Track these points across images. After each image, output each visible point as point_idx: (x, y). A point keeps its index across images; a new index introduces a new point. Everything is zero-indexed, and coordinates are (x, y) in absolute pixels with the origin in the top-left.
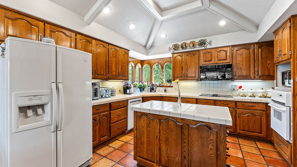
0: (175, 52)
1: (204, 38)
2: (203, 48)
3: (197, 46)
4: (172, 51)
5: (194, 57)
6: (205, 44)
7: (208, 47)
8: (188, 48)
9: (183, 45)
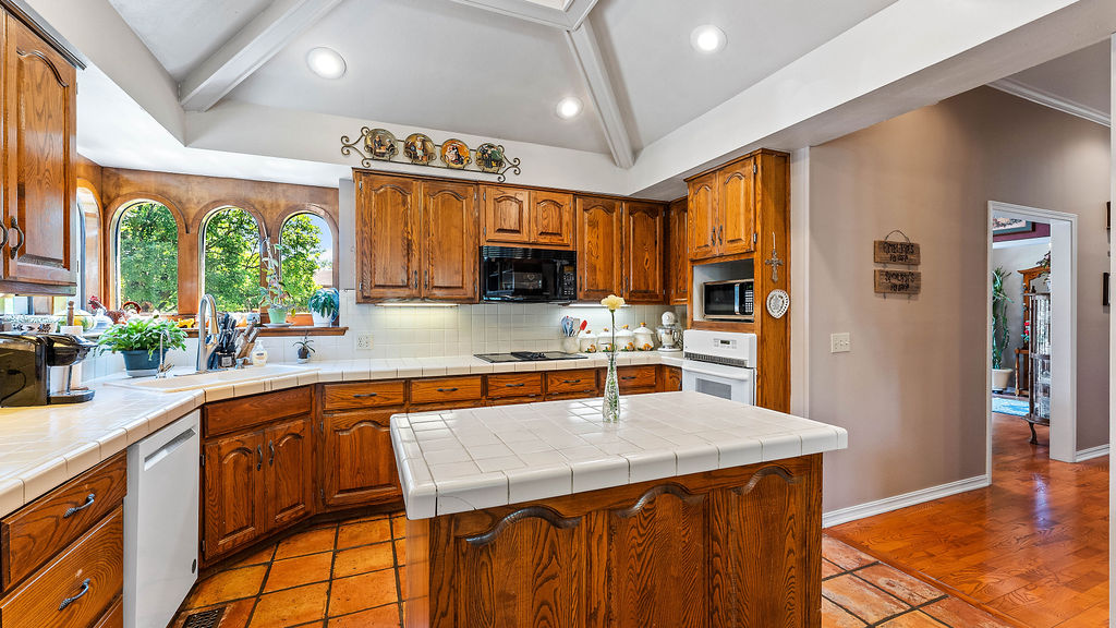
0: (376, 166)
1: (495, 142)
2: (494, 178)
3: (473, 166)
4: (356, 160)
5: (460, 205)
6: (500, 163)
7: (510, 178)
8: (437, 162)
9: (413, 144)
